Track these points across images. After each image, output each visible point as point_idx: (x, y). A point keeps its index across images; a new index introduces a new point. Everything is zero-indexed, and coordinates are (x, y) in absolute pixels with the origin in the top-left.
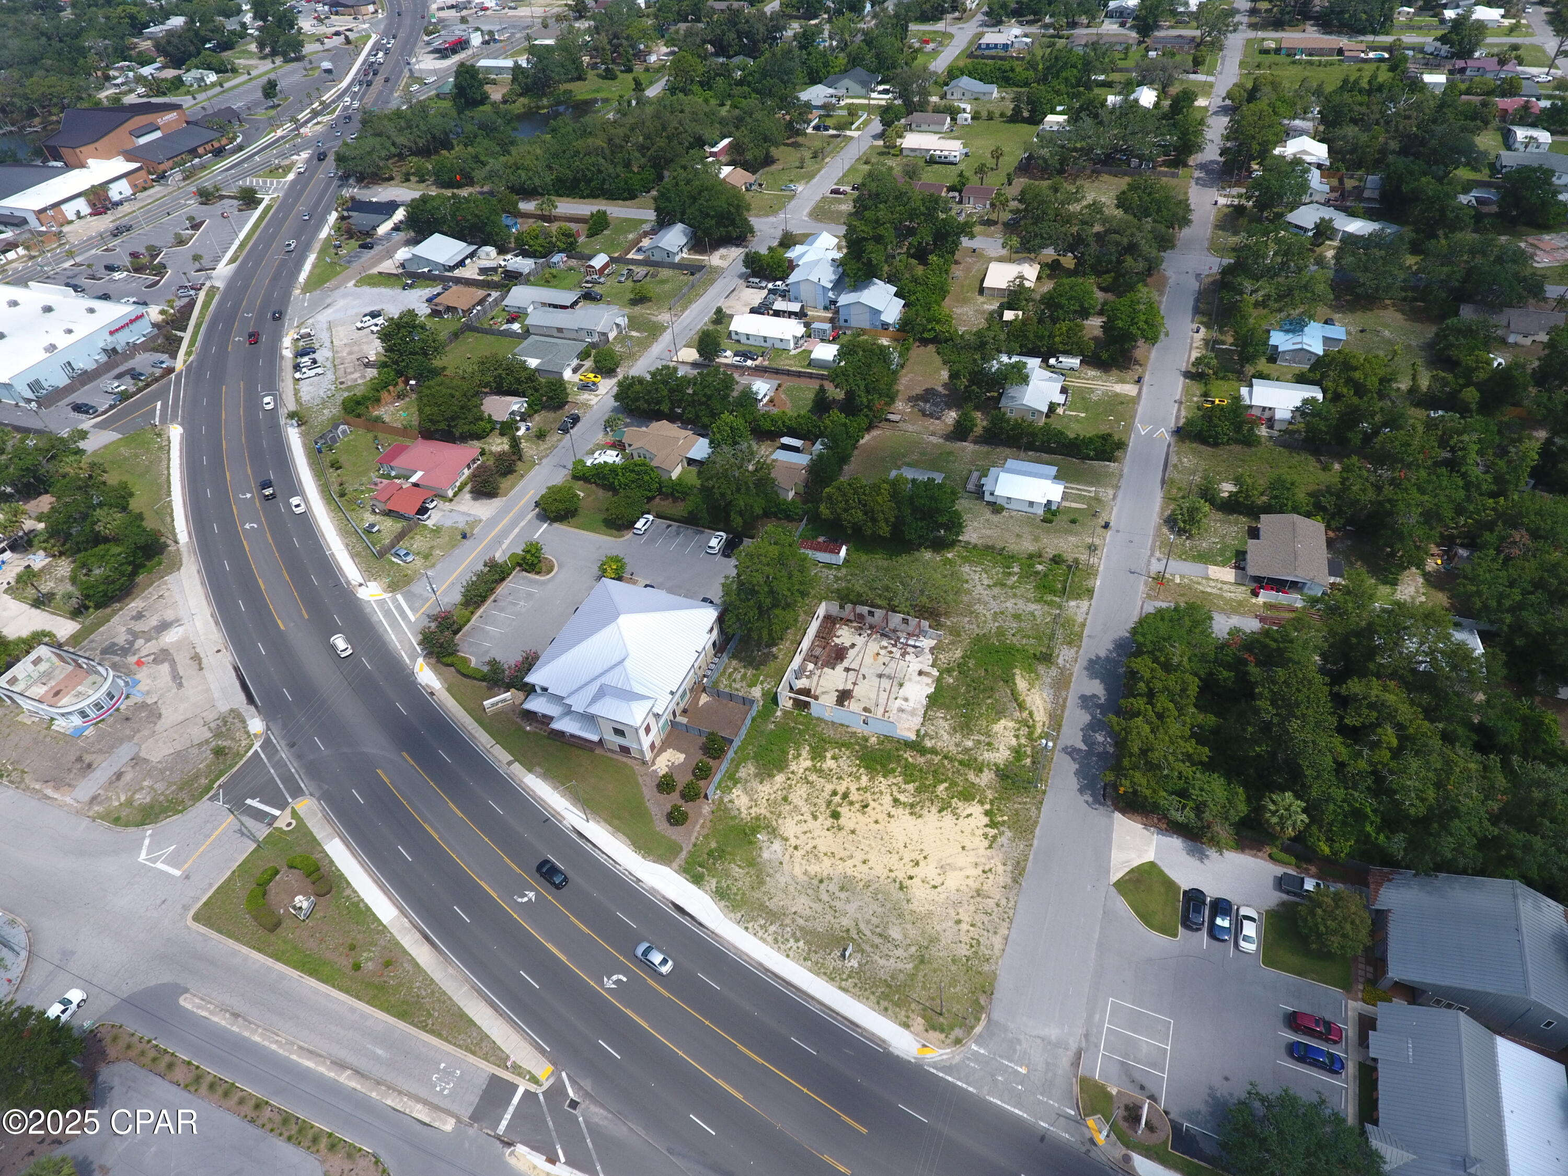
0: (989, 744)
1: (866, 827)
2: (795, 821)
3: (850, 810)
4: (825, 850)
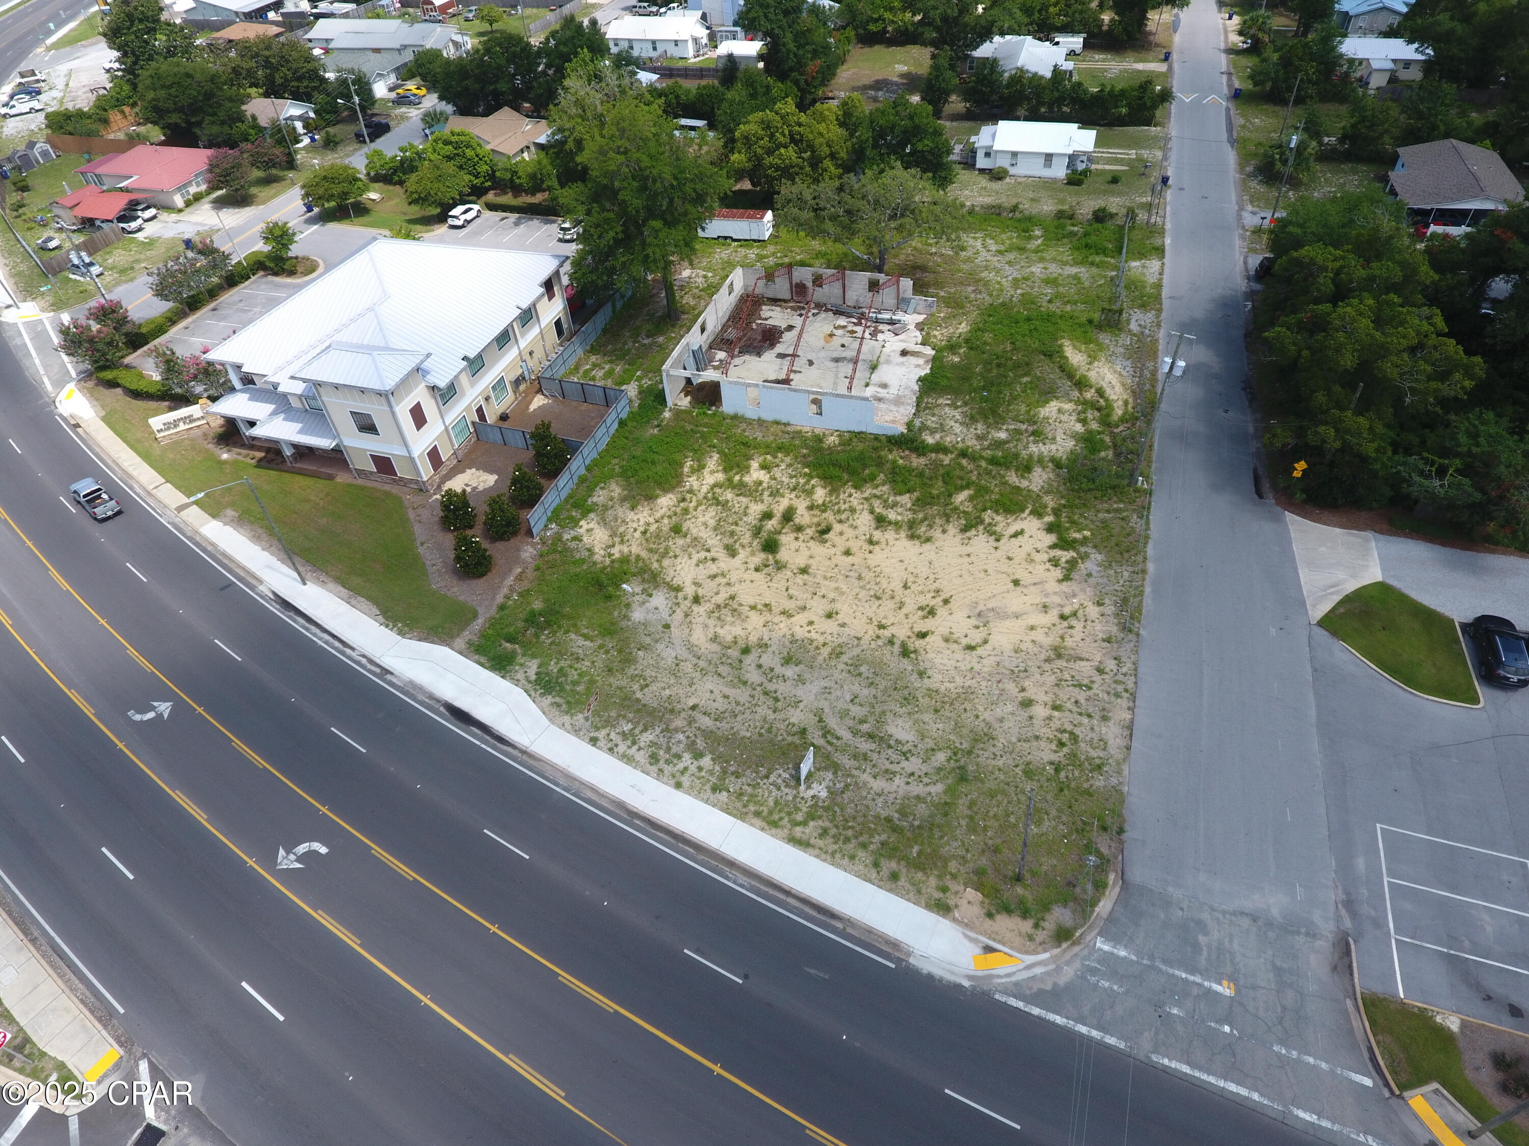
0: (1034, 433)
1: (828, 563)
2: (694, 561)
3: (797, 539)
4: (751, 602)
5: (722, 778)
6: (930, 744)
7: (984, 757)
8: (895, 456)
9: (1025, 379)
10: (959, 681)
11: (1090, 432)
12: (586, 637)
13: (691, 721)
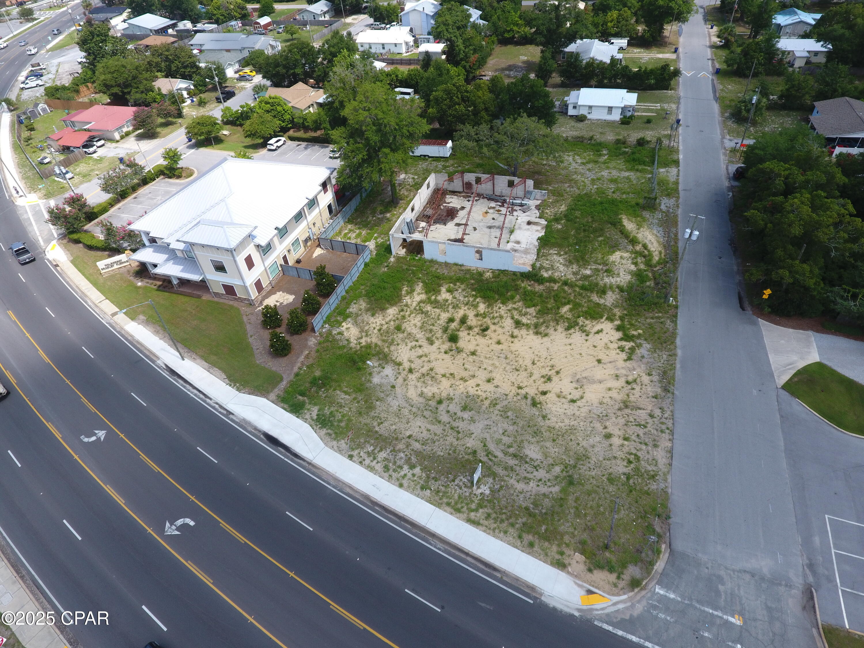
0: (606, 271)
1: (487, 349)
2: (409, 347)
3: (469, 334)
4: (443, 372)
5: (427, 482)
6: (551, 461)
7: (583, 469)
8: (525, 284)
9: (600, 239)
10: (567, 421)
11: (639, 270)
12: (346, 393)
13: (408, 445)
